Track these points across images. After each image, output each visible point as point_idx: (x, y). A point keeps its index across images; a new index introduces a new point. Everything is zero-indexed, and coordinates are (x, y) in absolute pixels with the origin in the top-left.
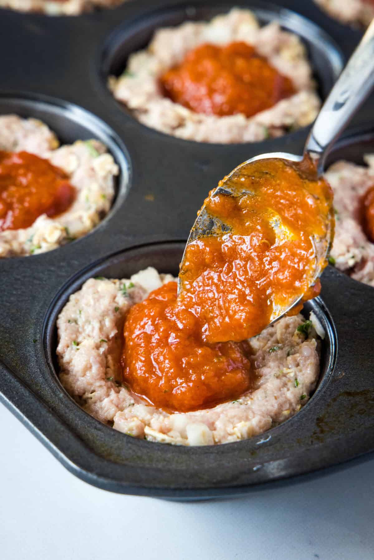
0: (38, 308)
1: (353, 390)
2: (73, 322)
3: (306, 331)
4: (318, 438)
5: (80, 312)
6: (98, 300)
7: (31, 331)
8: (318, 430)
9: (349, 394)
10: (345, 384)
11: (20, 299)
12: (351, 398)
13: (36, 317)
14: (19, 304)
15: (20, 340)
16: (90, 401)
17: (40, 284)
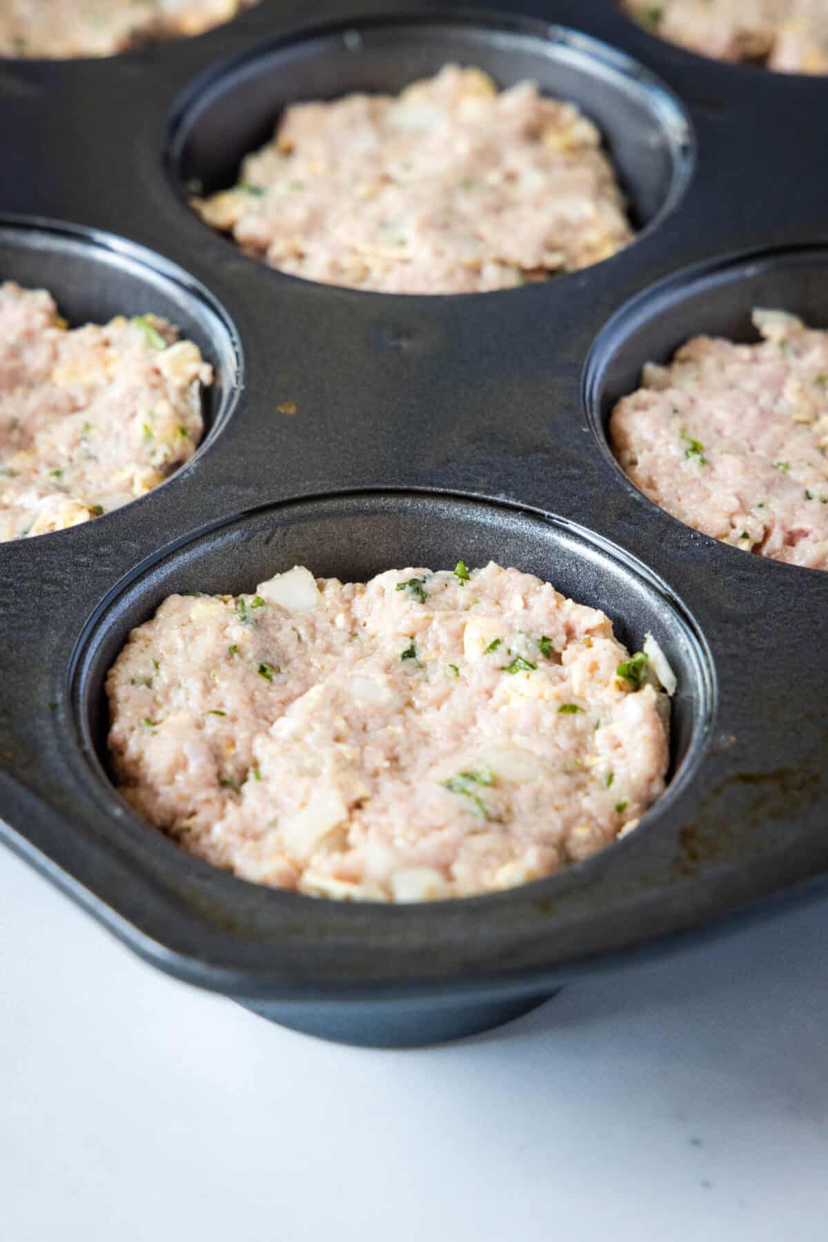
0: (56, 641)
1: (754, 769)
2: (141, 684)
3: (635, 675)
4: (685, 871)
5: (157, 665)
6: (192, 638)
7: (44, 687)
8: (684, 853)
9: (746, 778)
10: (737, 760)
11: (16, 625)
12: (750, 786)
13: (52, 658)
14: (15, 635)
15: (20, 706)
16: (187, 837)
17: (56, 593)
